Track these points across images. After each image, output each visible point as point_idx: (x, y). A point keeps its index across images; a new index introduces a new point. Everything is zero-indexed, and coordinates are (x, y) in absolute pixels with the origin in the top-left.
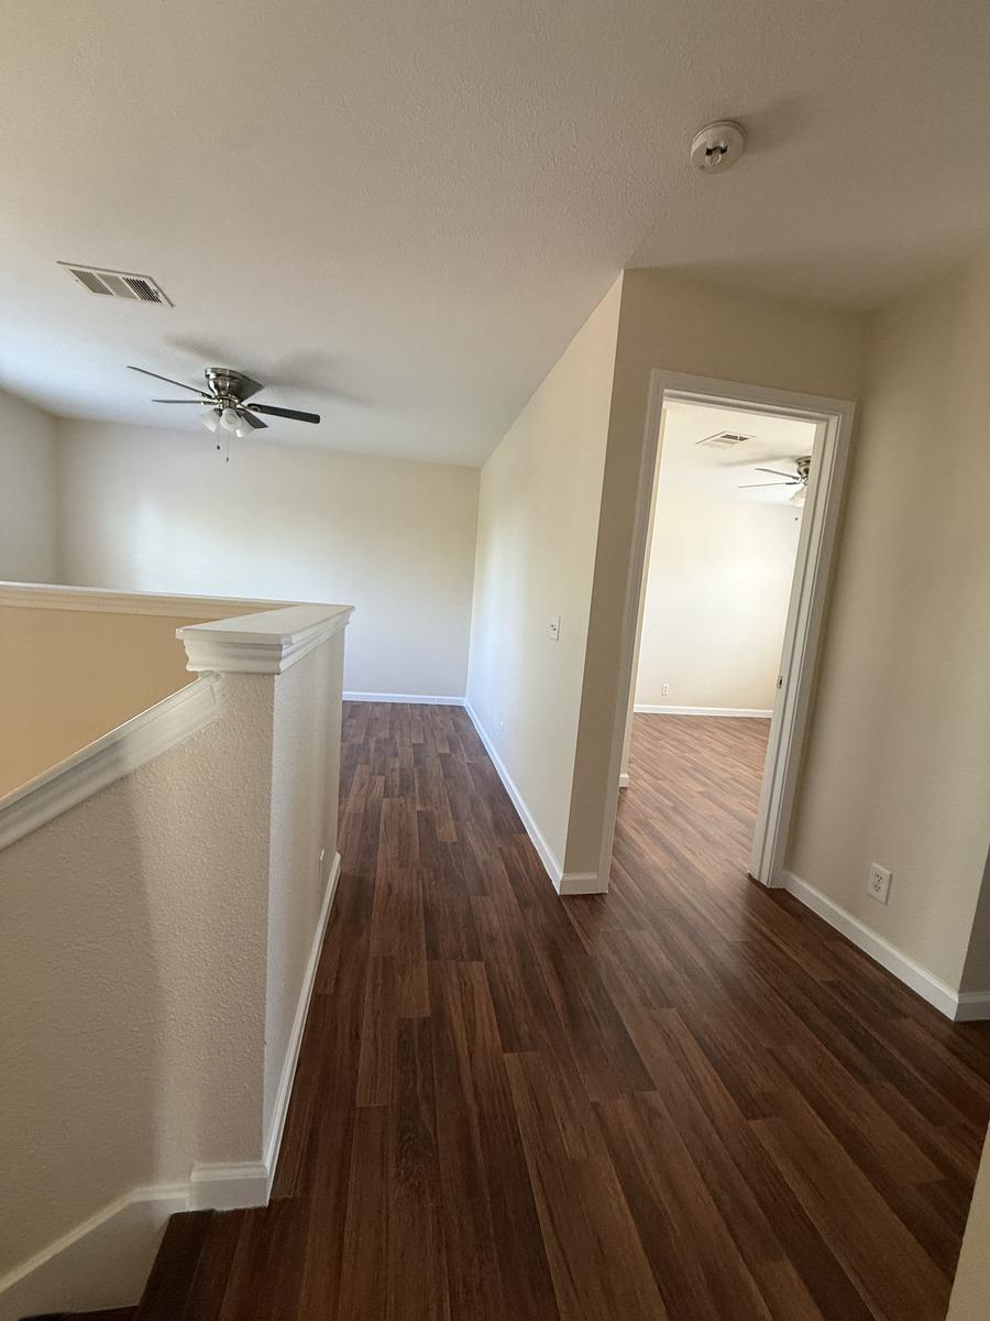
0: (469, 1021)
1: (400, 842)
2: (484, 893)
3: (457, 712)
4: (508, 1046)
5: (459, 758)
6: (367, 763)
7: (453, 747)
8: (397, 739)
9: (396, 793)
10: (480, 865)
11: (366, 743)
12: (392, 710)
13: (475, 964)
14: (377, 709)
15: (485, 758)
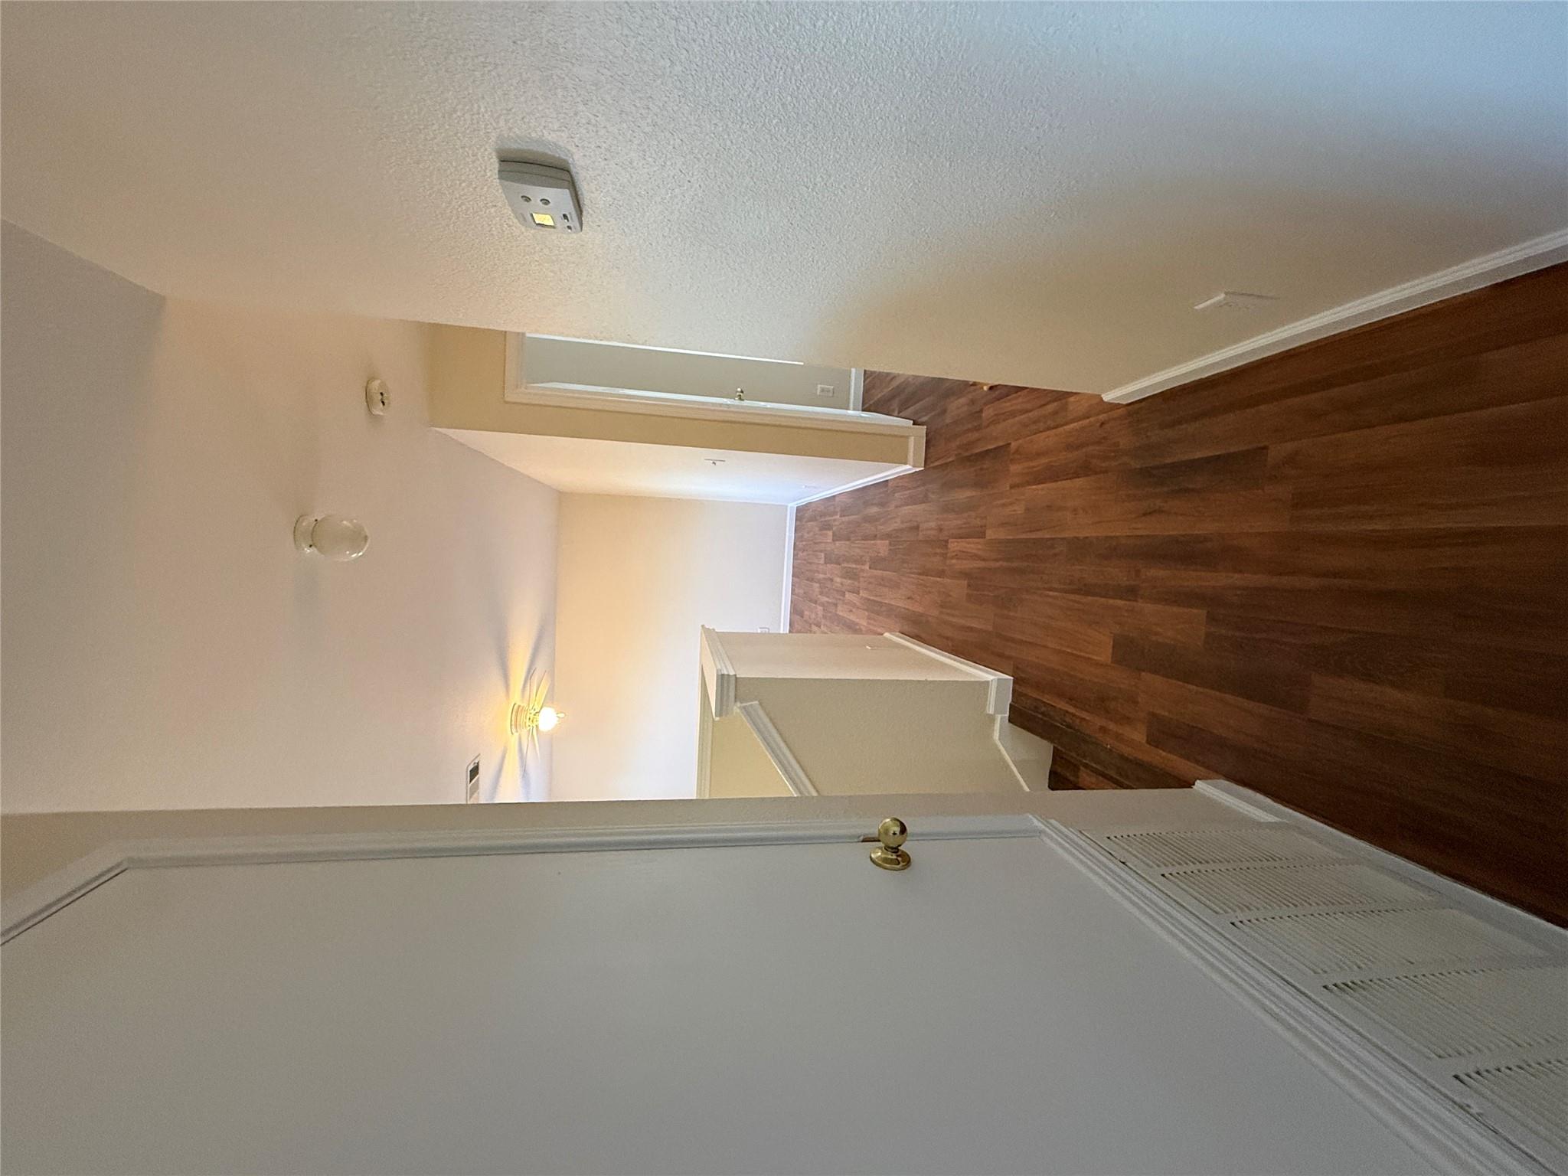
0: (971, 557)
1: (886, 586)
2: (917, 528)
3: (801, 513)
4: (982, 535)
5: (837, 523)
6: (836, 605)
7: (826, 526)
8: (821, 576)
9: (856, 583)
10: (904, 526)
11: (822, 604)
12: (798, 577)
13: (950, 546)
14: (797, 591)
15: (837, 499)
